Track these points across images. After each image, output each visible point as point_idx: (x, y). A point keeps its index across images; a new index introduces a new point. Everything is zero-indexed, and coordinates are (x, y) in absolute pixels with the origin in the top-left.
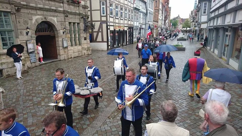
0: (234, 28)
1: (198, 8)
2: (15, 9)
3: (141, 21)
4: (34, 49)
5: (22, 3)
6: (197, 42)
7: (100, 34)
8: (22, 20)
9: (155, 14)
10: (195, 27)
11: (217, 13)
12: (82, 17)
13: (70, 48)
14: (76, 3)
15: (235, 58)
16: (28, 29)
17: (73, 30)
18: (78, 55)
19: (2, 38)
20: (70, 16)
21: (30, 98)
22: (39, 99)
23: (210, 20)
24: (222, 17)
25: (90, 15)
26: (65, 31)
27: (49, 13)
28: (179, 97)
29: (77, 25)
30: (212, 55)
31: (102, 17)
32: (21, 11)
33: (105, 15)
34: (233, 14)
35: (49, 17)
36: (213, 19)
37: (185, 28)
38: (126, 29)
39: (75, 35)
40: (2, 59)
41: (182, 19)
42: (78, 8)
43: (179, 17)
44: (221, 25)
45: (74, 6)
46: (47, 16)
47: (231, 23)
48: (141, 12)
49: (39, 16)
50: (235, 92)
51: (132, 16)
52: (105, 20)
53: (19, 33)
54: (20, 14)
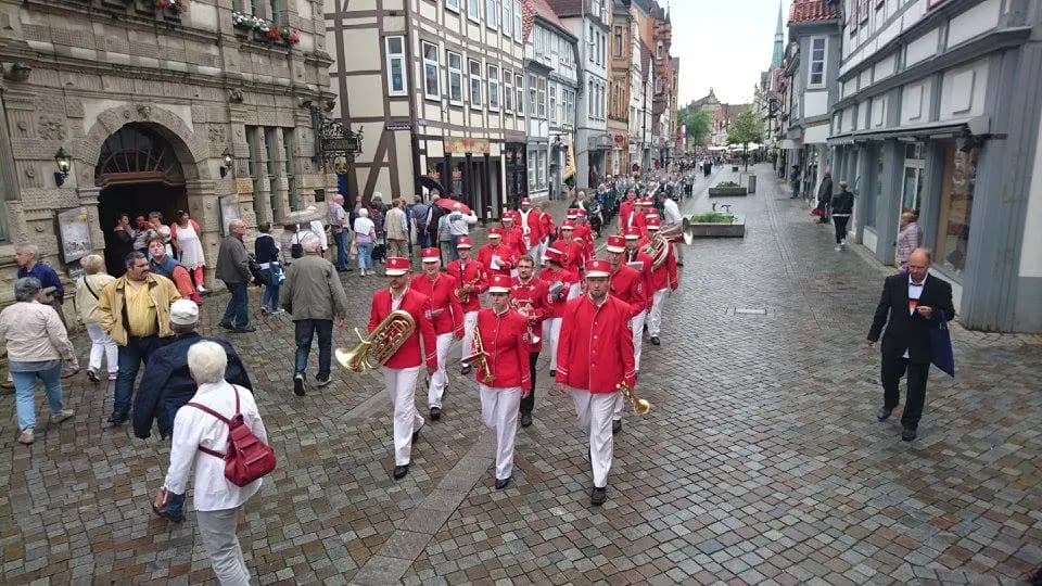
0: (936, 140)
1: (789, 62)
2: (2, 70)
3: (559, 115)
5: (32, 43)
6: (793, 202)
7: (384, 172)
9: (614, 87)
10: (779, 138)
11: (866, 81)
12: (306, 104)
14: (275, 44)
15: (946, 263)
16: (63, 158)
17: (264, 158)
20: (251, 99)
21: (80, 465)
22: (121, 469)
23: (838, 109)
24: (886, 99)
25: (338, 93)
26: (229, 165)
27: (157, 88)
28: (730, 432)
29: (282, 138)
30: (857, 255)
31: (391, 103)
32: (29, 81)
33: (404, 92)
34: (928, 85)
35: (158, 106)
36: (849, 107)
37: (741, 145)
38: (495, 151)
39: (272, 182)
41: (727, 105)
42: (285, 64)
43: (711, 100)
44: (884, 128)
45: (269, 55)
46: (150, 101)
47: (925, 122)
48: (556, 80)
49: (110, 101)
50: (953, 403)
51: (520, 96)
52: (406, 113)
53: (21, 177)
54: (28, 95)
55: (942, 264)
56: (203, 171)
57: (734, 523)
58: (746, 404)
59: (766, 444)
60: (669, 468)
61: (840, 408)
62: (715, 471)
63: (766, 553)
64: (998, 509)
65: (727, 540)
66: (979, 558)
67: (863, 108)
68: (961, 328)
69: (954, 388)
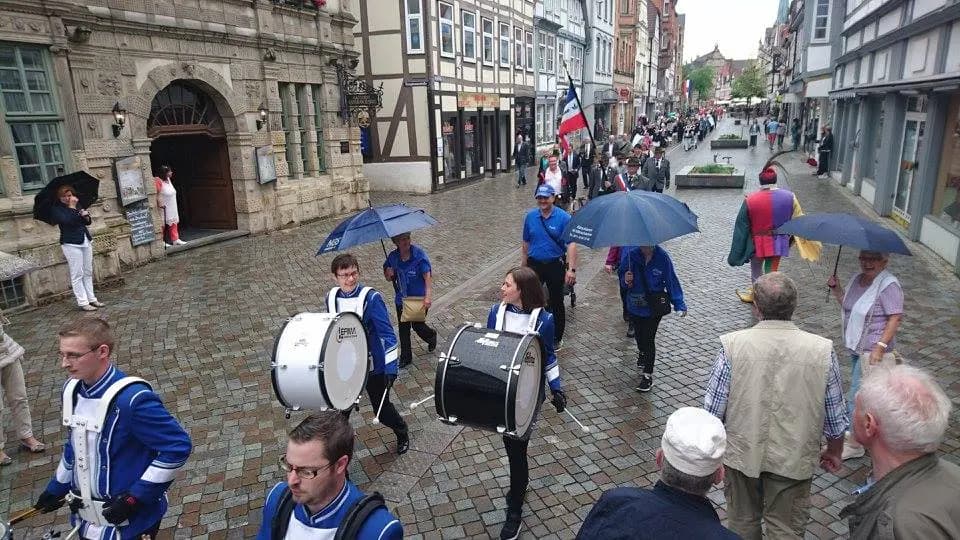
0: (937, 93)
1: (794, 18)
2: (66, 32)
4: (143, 190)
5: (92, 9)
7: (403, 126)
8: (94, 78)
9: (621, 43)
10: (782, 92)
11: (869, 35)
12: (332, 62)
13: (284, 185)
14: (305, 6)
15: (944, 215)
16: (119, 111)
17: (295, 112)
18: (316, 214)
19: (20, 150)
20: (283, 58)
22: (168, 387)
23: (841, 63)
24: (890, 52)
25: (361, 51)
26: (264, 118)
27: (200, 48)
29: (311, 93)
30: (853, 205)
31: (410, 61)
32: (90, 42)
33: (422, 50)
34: (935, 39)
35: (200, 64)
36: (854, 60)
37: (745, 99)
38: (505, 105)
39: (303, 134)
40: (20, 232)
41: (731, 61)
42: (313, 25)
43: (716, 55)
44: (886, 81)
45: (299, 16)
46: (194, 59)
47: (929, 74)
48: (565, 37)
49: (159, 60)
50: (943, 351)
51: (530, 52)
52: (424, 70)
53: (85, 129)
54: (87, 55)
55: (938, 216)
56: (242, 124)
60: (659, 404)
67: (865, 63)
68: (955, 279)
69: (945, 336)
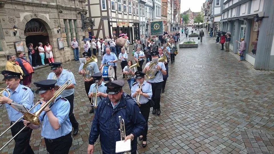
0: (250, 19)
3: (148, 15)
4: (24, 51)
7: (101, 31)
9: (163, 7)
10: (208, 21)
11: (231, 4)
12: (79, 13)
13: (66, 49)
16: (15, 28)
17: (69, 28)
20: (65, 12)
23: (223, 12)
24: (236, 8)
25: (88, 10)
26: (59, 30)
27: (40, 9)
28: (192, 96)
29: (73, 22)
31: (102, 12)
32: (5, 7)
33: (106, 9)
34: (248, 4)
35: (40, 14)
36: (226, 11)
38: (131, 25)
39: (71, 34)
41: (194, 12)
42: (73, 2)
43: (189, 11)
46: (38, 12)
47: (246, 14)
48: (147, 6)
49: (27, 13)
50: (251, 88)
51: (137, 10)
52: (107, 15)
53: (5, 33)
54: (5, 11)
55: (250, 53)
56: (53, 32)
57: (193, 118)
58: (196, 89)
59: (202, 99)
60: (176, 105)
61: (221, 90)
62: (188, 106)
63: (200, 125)
64: (262, 114)
65: (191, 122)
66: (256, 126)
67: (230, 11)
68: (254, 69)
69: (252, 84)
